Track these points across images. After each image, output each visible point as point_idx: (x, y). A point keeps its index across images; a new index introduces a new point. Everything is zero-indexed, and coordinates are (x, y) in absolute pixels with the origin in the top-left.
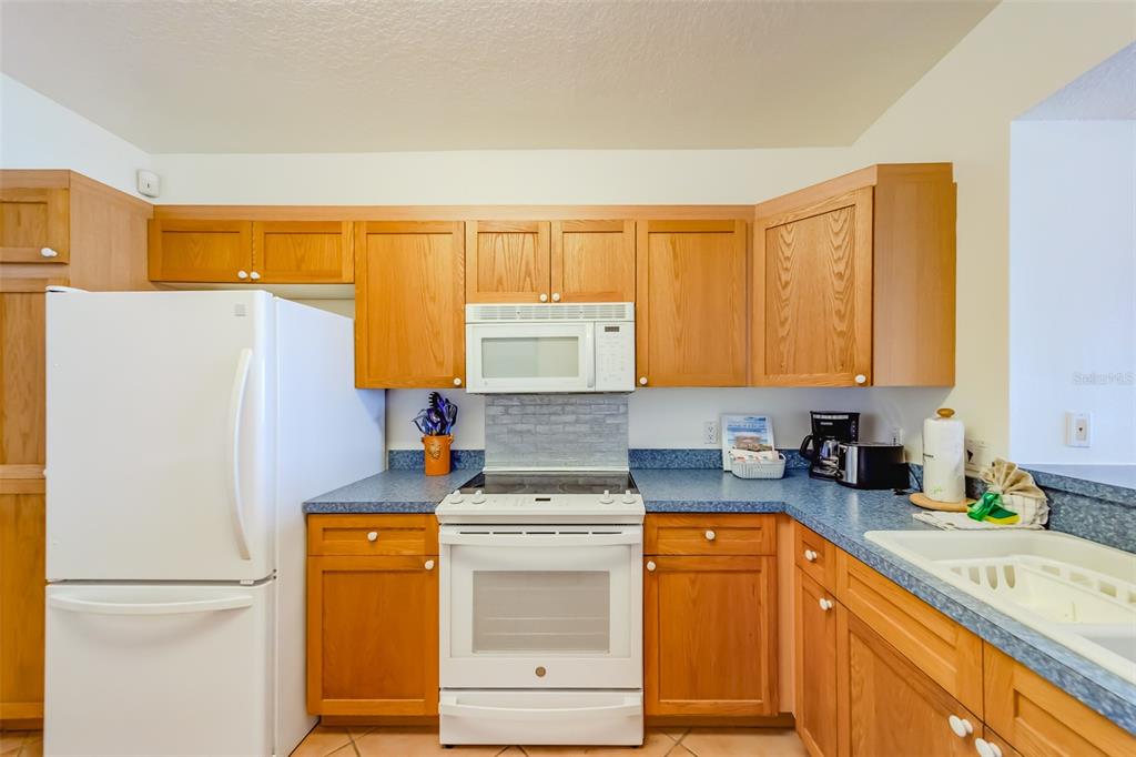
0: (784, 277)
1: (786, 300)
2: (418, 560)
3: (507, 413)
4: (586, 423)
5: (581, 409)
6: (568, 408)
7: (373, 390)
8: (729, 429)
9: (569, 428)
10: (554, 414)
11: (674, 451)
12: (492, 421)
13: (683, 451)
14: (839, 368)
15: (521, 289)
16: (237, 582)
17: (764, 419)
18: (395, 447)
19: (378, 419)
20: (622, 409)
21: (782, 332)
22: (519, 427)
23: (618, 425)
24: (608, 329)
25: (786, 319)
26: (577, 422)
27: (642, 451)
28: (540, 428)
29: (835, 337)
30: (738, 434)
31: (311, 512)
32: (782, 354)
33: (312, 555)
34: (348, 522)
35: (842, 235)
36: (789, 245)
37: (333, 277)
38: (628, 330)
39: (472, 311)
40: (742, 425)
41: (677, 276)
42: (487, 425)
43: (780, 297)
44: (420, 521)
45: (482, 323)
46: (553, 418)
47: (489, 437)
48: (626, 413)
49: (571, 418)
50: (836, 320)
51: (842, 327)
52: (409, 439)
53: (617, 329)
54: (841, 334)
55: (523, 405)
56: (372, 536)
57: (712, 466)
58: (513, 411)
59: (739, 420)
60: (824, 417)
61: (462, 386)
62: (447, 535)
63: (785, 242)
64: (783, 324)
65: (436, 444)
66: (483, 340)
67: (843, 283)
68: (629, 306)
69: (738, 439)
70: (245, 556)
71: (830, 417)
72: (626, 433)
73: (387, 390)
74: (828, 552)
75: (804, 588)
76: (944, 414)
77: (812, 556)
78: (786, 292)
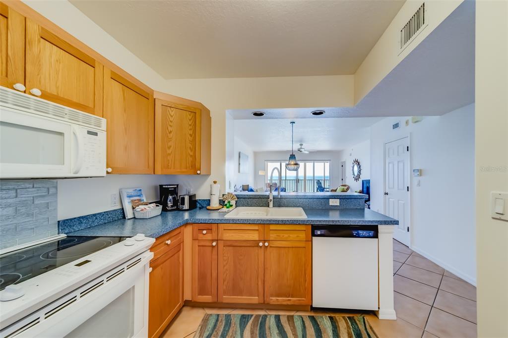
0: (170, 129)
1: (171, 138)
8: (127, 197)
11: (94, 215)
13: (100, 214)
14: (190, 168)
17: (141, 190)
20: (52, 191)
21: (169, 151)
23: (46, 203)
24: (89, 133)
25: (171, 146)
27: (71, 220)
29: (189, 157)
30: (132, 198)
32: (169, 160)
35: (191, 121)
36: (172, 116)
38: (102, 136)
40: (133, 194)
41: (125, 111)
43: (168, 137)
50: (189, 151)
51: (192, 154)
53: (96, 134)
54: (191, 156)
57: (117, 219)
59: (131, 192)
60: (169, 187)
63: (170, 115)
64: (169, 148)
67: (192, 138)
71: (173, 186)
72: (56, 209)
74: (214, 227)
75: (199, 246)
76: (215, 182)
77: (205, 232)
78: (171, 136)
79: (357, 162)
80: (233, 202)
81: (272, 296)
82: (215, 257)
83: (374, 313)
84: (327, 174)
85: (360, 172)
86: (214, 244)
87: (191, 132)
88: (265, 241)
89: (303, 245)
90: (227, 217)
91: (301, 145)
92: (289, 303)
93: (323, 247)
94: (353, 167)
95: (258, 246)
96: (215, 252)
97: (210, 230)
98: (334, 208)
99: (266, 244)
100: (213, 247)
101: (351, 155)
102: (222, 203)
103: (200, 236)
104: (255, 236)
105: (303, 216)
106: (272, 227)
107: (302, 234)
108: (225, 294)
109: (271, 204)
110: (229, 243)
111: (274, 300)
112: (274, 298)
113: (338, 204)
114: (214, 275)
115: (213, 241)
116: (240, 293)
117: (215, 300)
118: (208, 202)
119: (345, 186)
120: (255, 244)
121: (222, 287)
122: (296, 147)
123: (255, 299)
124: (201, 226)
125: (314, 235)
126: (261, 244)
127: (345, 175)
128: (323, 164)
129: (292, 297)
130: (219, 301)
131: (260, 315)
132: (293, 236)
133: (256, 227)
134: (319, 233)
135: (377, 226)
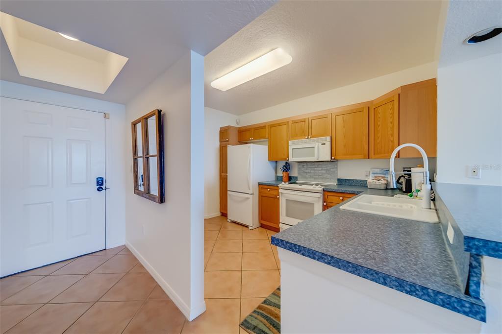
2: (276, 196)
3: (303, 167)
4: (325, 170)
5: (323, 166)
6: (319, 166)
7: (272, 161)
8: (372, 173)
9: (319, 172)
10: (316, 168)
11: (353, 180)
12: (299, 169)
13: (356, 180)
15: (301, 136)
16: (248, 194)
17: (388, 170)
18: (278, 175)
19: (274, 168)
20: (336, 166)
21: (378, 141)
22: (306, 171)
23: (334, 171)
24: (322, 144)
26: (322, 170)
28: (312, 171)
30: (376, 175)
31: (260, 184)
33: (260, 192)
34: (265, 187)
37: (264, 137)
38: (328, 144)
39: (290, 142)
40: (378, 172)
42: (298, 170)
44: (276, 188)
45: (293, 145)
46: (315, 169)
47: (299, 173)
48: (337, 168)
49: (320, 169)
51: (392, 139)
52: (280, 173)
53: (325, 144)
55: (307, 165)
56: (269, 190)
58: (305, 166)
59: (377, 170)
61: (288, 160)
62: (280, 191)
65: (285, 174)
66: (293, 149)
67: (392, 125)
68: (328, 138)
69: (376, 177)
70: (250, 189)
72: (337, 173)
73: (276, 161)
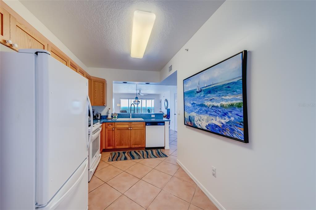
0: (96, 89)
14: (102, 103)
21: (95, 98)
32: (95, 101)
35: (103, 86)
50: (102, 97)
54: (102, 99)
63: (96, 84)
64: (95, 96)
74: (113, 123)
75: (108, 130)
76: (109, 109)
77: (110, 125)
78: (96, 92)
79: (166, 100)
80: (116, 116)
81: (133, 145)
82: (113, 133)
83: (163, 148)
84: (153, 106)
85: (167, 105)
86: (114, 129)
87: (102, 90)
88: (130, 128)
89: (143, 128)
90: (117, 120)
91: (140, 91)
92: (138, 147)
93: (149, 129)
94: (165, 103)
95: (128, 129)
96: (113, 132)
97: (112, 124)
98: (153, 118)
99: (131, 128)
100: (113, 130)
101: (164, 97)
102: (112, 117)
103: (108, 127)
104: (127, 126)
105: (143, 120)
106: (133, 123)
107: (142, 125)
108: (117, 145)
109: (131, 117)
110: (118, 129)
111: (133, 146)
112: (134, 146)
113: (154, 117)
114: (113, 139)
115: (113, 128)
116: (122, 145)
117: (114, 148)
118: (107, 116)
119: (161, 112)
120: (127, 129)
121: (116, 143)
122: (138, 92)
123: (127, 147)
124: (109, 123)
125: (146, 125)
126: (129, 129)
127: (161, 107)
128: (151, 100)
129: (139, 145)
130: (115, 148)
131: (129, 152)
132: (139, 126)
133: (128, 123)
134: (148, 124)
135: (164, 122)
